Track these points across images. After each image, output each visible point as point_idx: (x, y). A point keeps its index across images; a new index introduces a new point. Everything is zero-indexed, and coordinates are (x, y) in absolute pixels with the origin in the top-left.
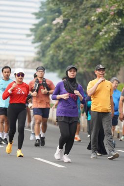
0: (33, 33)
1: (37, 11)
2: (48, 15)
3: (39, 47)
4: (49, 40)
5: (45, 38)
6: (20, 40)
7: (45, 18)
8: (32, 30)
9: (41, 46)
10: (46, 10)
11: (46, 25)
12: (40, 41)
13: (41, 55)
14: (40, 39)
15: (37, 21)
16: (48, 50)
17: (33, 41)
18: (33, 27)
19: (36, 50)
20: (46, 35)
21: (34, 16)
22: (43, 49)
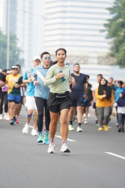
0: (107, 28)
1: (111, 6)
2: (123, 9)
3: (113, 43)
4: (123, 35)
5: (119, 33)
6: (94, 36)
7: (119, 13)
8: (105, 25)
9: (115, 42)
10: (120, 5)
11: (120, 20)
12: (114, 37)
13: (115, 50)
14: (113, 34)
15: (111, 17)
16: (122, 45)
17: (107, 36)
18: (108, 22)
19: (110, 46)
20: (120, 30)
21: (108, 12)
22: (117, 44)
